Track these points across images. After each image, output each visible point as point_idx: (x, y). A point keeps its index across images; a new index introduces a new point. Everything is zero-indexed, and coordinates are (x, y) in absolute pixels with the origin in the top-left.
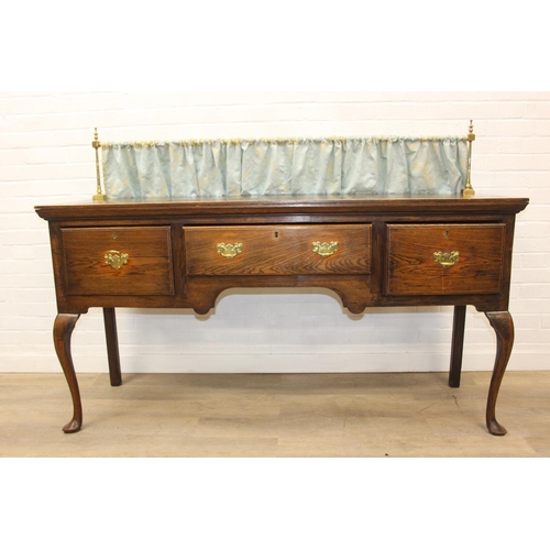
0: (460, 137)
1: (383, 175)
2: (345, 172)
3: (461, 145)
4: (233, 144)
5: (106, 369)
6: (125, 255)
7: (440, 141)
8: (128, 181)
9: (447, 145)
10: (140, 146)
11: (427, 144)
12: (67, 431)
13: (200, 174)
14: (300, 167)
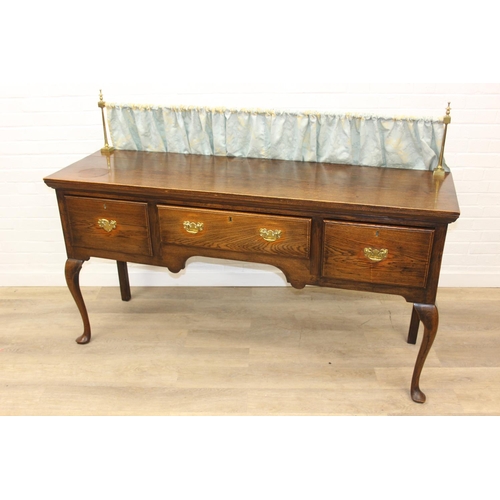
0: (435, 119)
1: (356, 147)
2: (321, 142)
3: (436, 126)
4: (217, 112)
6: (113, 222)
7: (415, 121)
8: (130, 137)
9: (420, 126)
11: (401, 123)
12: (79, 342)
13: (190, 135)
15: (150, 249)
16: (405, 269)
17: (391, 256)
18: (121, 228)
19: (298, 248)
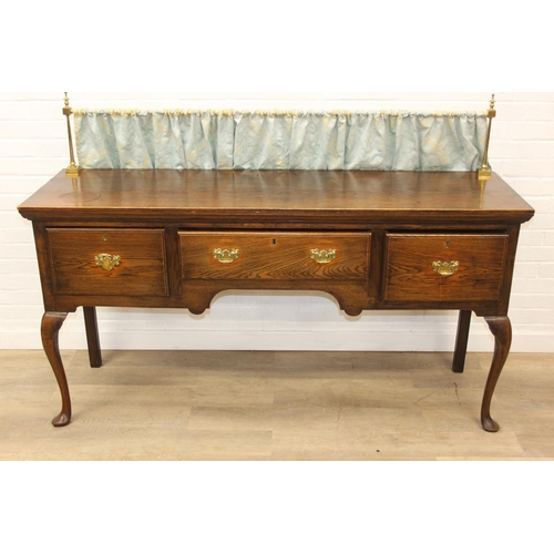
0: (479, 114)
1: (392, 150)
2: (349, 147)
3: (479, 121)
4: (225, 115)
5: (84, 346)
6: (117, 257)
7: (457, 117)
8: (105, 151)
9: (463, 121)
10: (118, 114)
11: (441, 120)
12: (56, 425)
13: (188, 146)
14: (299, 143)
15: (166, 287)
16: (478, 281)
17: (462, 269)
18: (127, 264)
19: (356, 269)
